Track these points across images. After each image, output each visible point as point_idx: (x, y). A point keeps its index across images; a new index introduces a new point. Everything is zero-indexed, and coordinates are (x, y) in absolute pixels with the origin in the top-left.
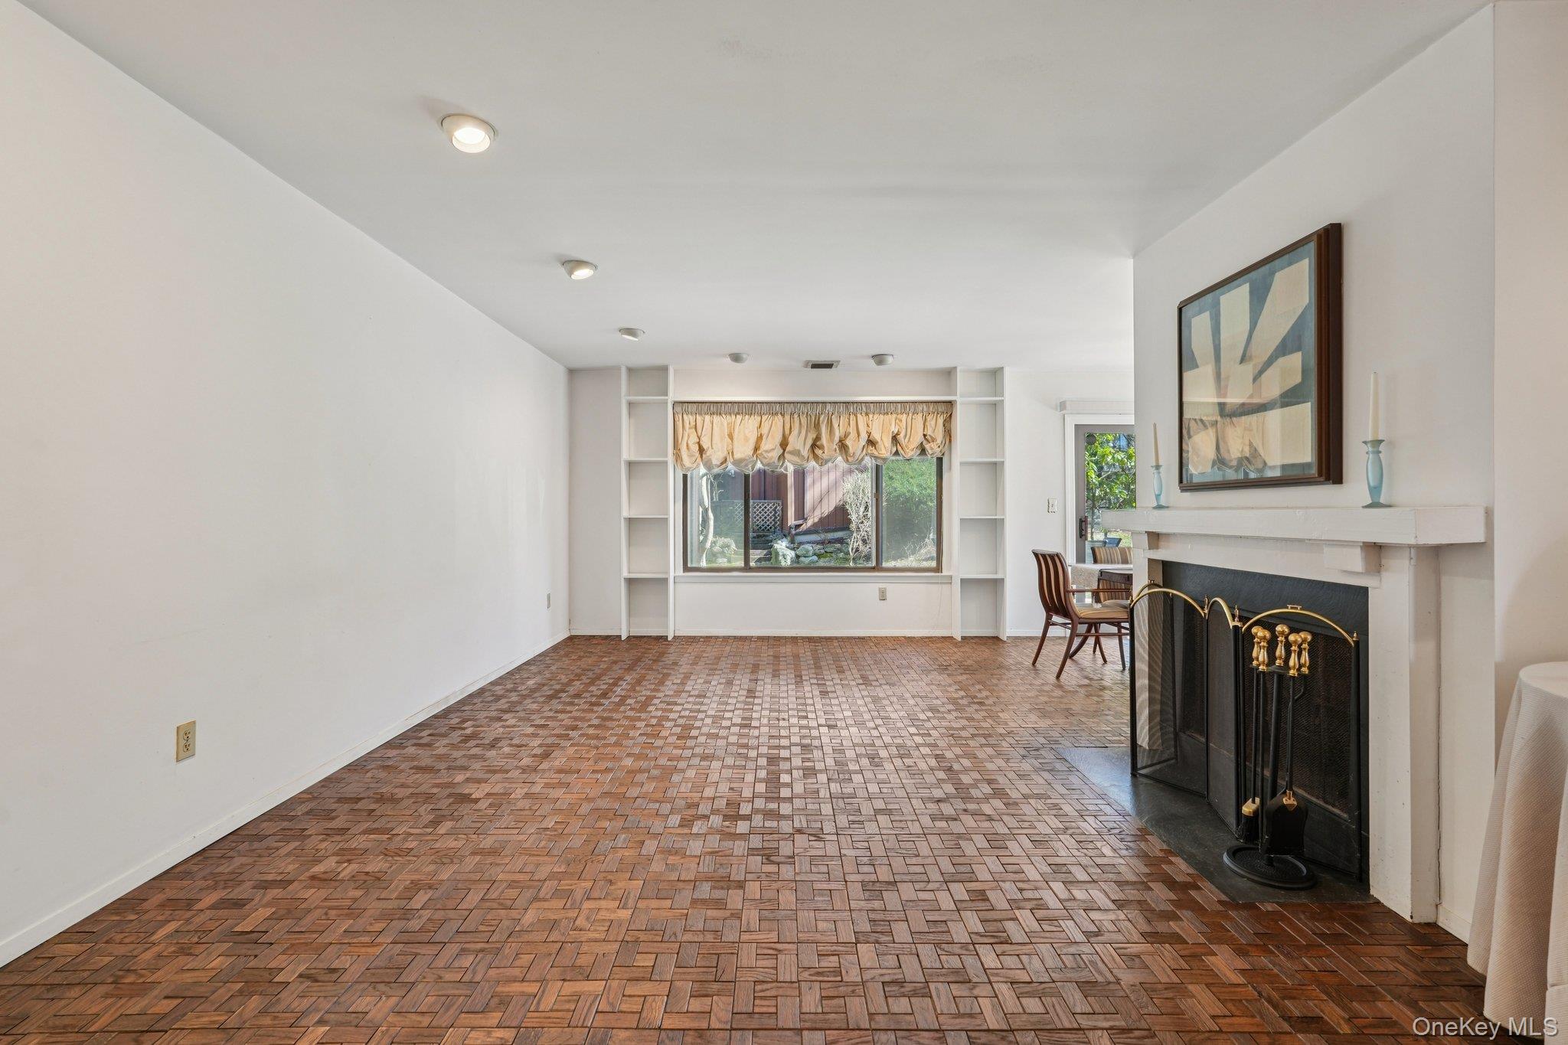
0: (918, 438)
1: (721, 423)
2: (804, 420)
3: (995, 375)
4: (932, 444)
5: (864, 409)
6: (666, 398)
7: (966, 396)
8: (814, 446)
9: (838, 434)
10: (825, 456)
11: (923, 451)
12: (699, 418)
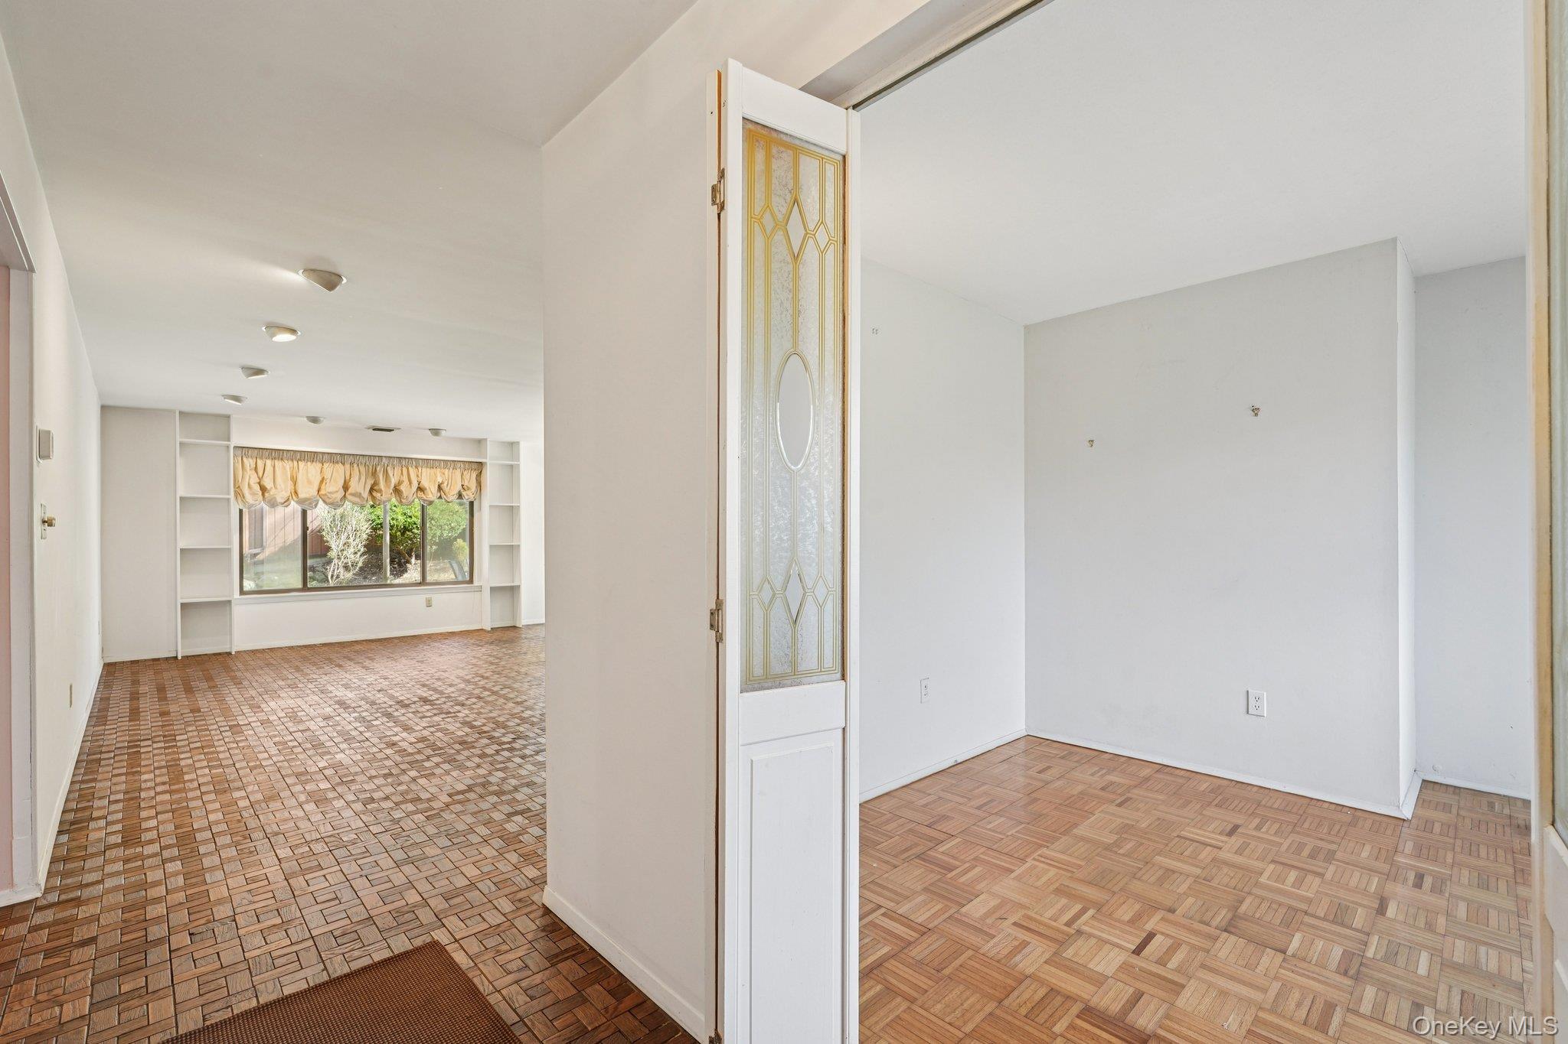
0: (459, 487)
1: (284, 467)
2: (362, 469)
3: (513, 446)
4: (468, 492)
5: (414, 463)
6: (229, 443)
7: (493, 459)
8: (372, 490)
9: (394, 481)
10: (384, 498)
11: (460, 496)
12: (260, 463)
